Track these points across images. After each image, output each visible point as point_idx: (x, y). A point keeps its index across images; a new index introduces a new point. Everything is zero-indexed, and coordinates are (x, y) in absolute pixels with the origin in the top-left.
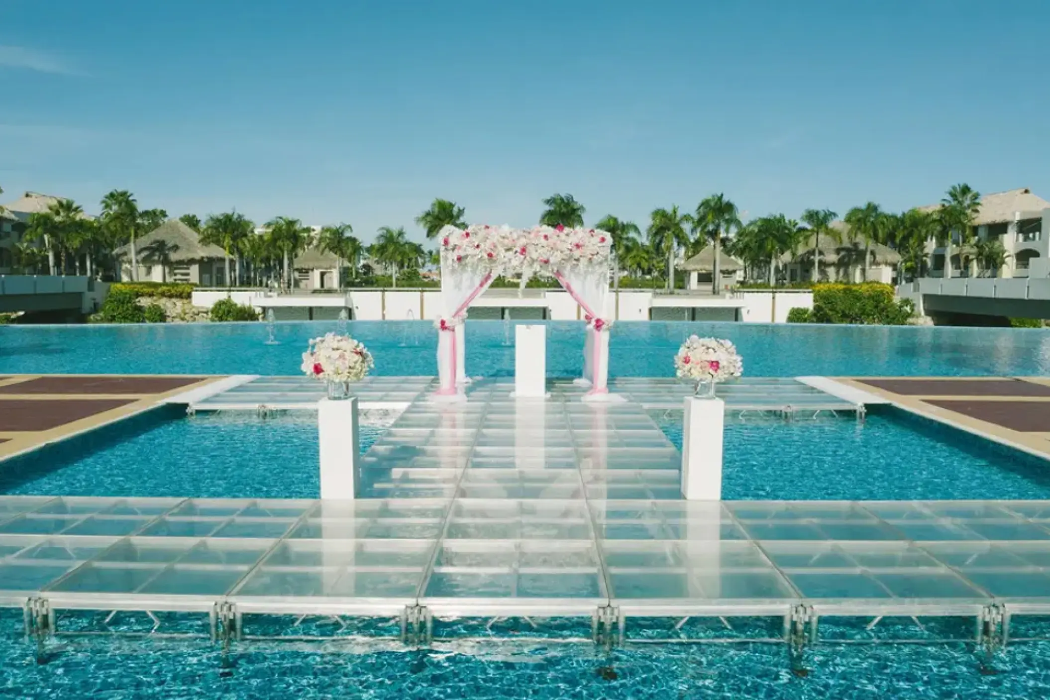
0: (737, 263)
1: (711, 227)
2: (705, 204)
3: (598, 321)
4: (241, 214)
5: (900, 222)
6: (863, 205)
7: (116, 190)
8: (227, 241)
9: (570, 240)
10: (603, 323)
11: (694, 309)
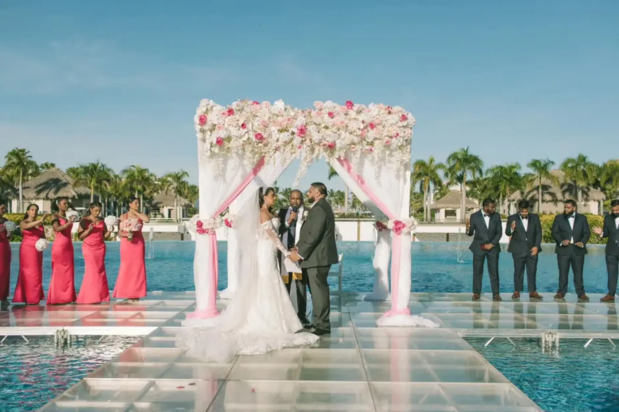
0: (474, 203)
1: (459, 173)
2: (454, 156)
3: (397, 223)
4: (103, 164)
5: (600, 170)
6: (575, 156)
7: (17, 148)
8: (93, 183)
9: (361, 117)
10: (404, 226)
11: (448, 234)
